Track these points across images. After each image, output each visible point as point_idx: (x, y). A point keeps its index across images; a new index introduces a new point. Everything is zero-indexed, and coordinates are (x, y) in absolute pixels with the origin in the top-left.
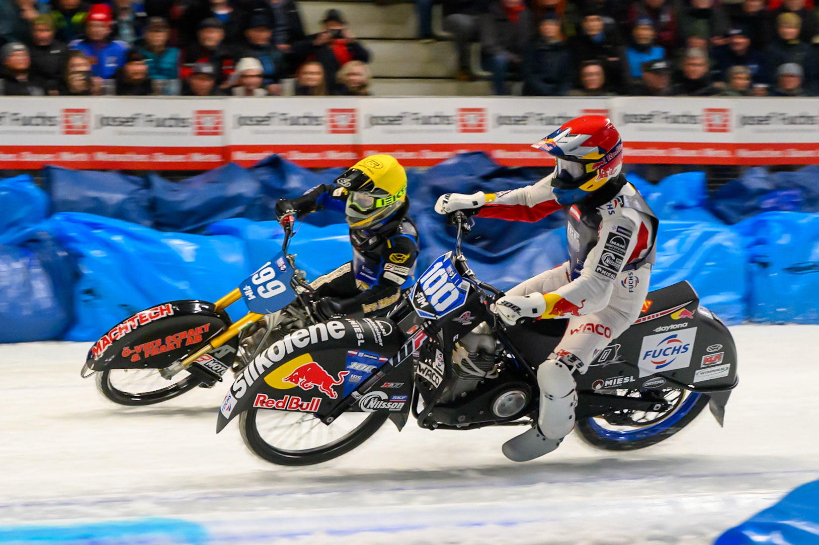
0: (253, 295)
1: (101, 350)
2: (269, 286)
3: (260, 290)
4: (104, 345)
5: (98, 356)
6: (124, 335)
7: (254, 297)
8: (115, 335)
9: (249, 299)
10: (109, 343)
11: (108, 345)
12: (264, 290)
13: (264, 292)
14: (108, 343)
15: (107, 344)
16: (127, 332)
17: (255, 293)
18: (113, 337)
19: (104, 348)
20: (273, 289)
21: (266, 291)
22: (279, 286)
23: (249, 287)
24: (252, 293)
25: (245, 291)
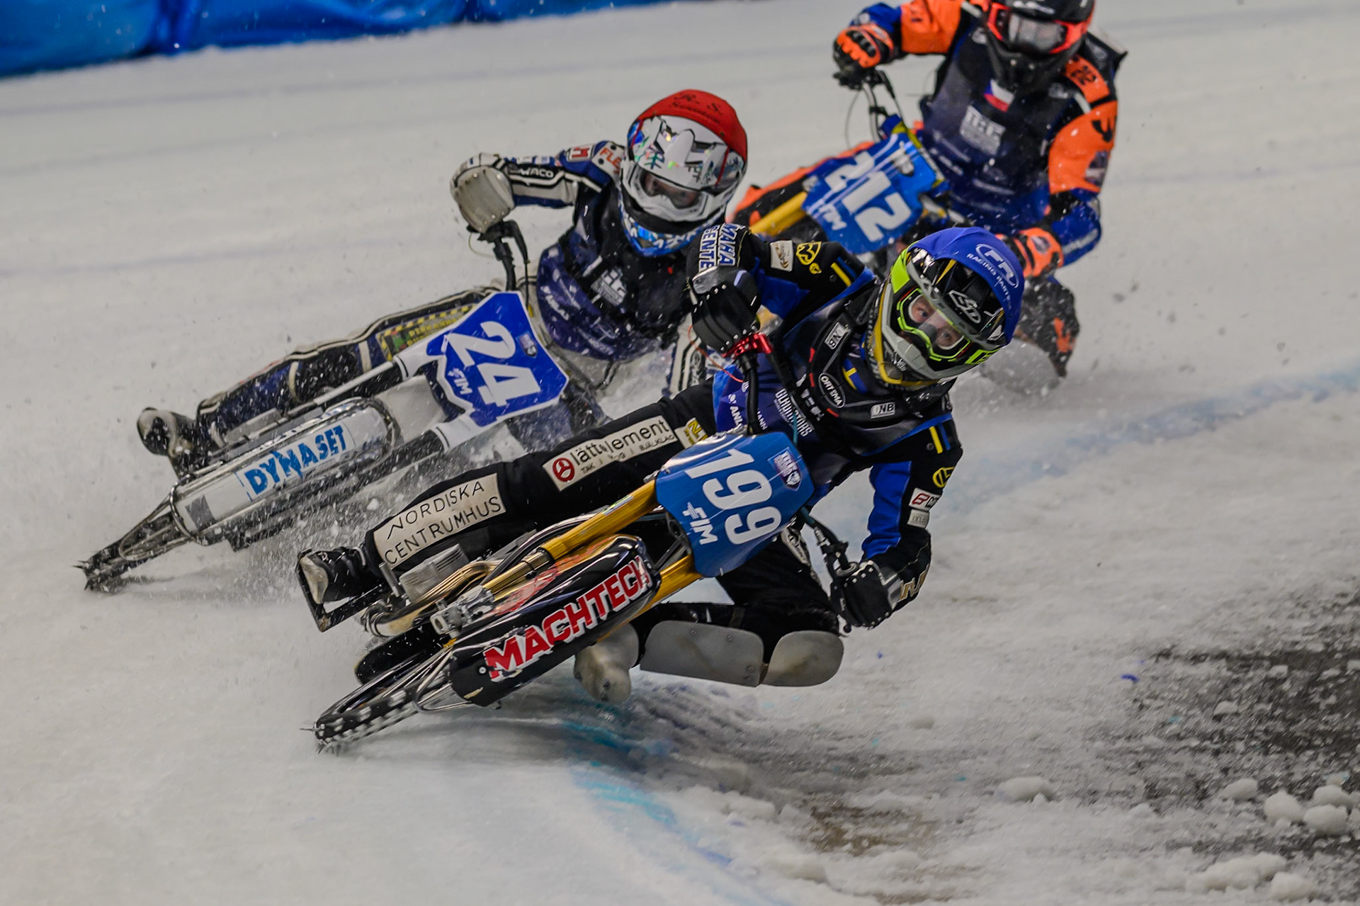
0: (711, 533)
1: (519, 661)
2: (753, 517)
3: (733, 522)
4: (531, 651)
5: (505, 674)
6: (581, 632)
7: (714, 539)
8: (560, 627)
9: (702, 542)
10: (546, 647)
11: (541, 653)
12: (740, 524)
13: (738, 531)
14: (542, 645)
15: (537, 649)
16: (590, 627)
17: (719, 531)
18: (556, 634)
19: (528, 657)
20: (759, 525)
21: (743, 528)
22: (771, 521)
23: (700, 510)
24: (710, 528)
25: (690, 519)
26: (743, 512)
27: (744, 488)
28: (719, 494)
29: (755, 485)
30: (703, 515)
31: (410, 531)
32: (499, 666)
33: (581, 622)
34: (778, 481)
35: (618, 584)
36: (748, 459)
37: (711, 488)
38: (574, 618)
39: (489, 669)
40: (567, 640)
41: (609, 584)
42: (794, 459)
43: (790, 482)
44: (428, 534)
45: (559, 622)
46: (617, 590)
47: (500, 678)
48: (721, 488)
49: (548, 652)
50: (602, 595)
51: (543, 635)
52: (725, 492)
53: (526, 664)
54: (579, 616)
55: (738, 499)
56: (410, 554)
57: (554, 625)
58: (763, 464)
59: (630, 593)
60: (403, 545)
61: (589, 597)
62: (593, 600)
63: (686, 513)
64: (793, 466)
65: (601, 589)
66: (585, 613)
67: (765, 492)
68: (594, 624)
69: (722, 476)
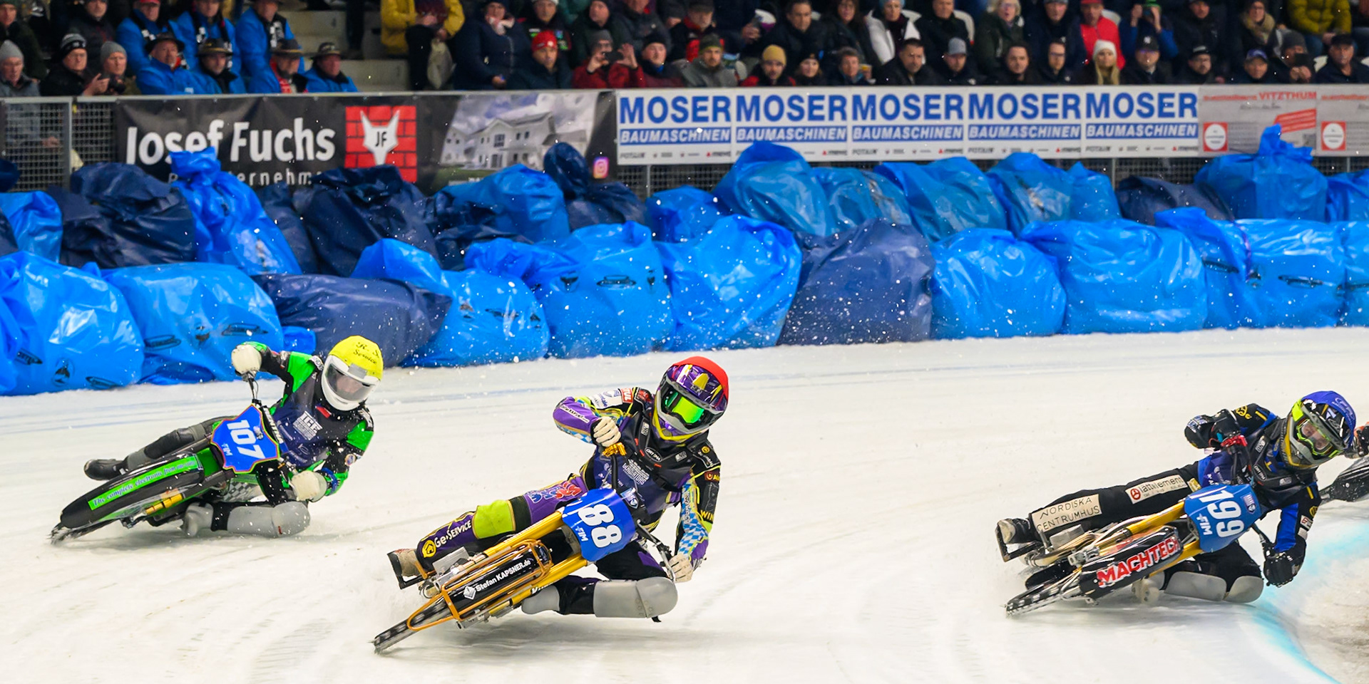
0: (1209, 530)
1: (1114, 579)
2: (1231, 524)
3: (1220, 526)
4: (1120, 574)
5: (1107, 584)
6: (1145, 567)
7: (1211, 533)
8: (1135, 564)
9: (1205, 534)
10: (1128, 573)
11: (1125, 575)
12: (1224, 527)
13: (1223, 530)
14: (1126, 572)
15: (1123, 573)
16: (1148, 566)
17: (1213, 528)
18: (1133, 567)
19: (1119, 577)
20: (1233, 528)
21: (1225, 530)
22: (1238, 527)
23: (1205, 518)
24: (1209, 527)
25: (1200, 521)
26: (1226, 521)
27: (1227, 510)
28: (1215, 511)
29: (1233, 509)
30: (1207, 520)
31: (1051, 518)
32: (1104, 580)
33: (1146, 562)
34: (1244, 506)
35: (1164, 546)
36: (1231, 496)
37: (1211, 508)
38: (1143, 560)
39: (1099, 581)
40: (1138, 571)
41: (1160, 545)
42: (1254, 499)
43: (1250, 509)
44: (1060, 520)
45: (1135, 561)
46: (1164, 549)
47: (1103, 586)
48: (1216, 508)
49: (1129, 575)
50: (1157, 550)
51: (1127, 567)
52: (1218, 510)
53: (1117, 580)
54: (1145, 559)
55: (1224, 515)
56: (1050, 528)
57: (1132, 563)
58: (1239, 499)
59: (1170, 551)
60: (1047, 524)
61: (1150, 551)
62: (1152, 553)
63: (1198, 519)
64: (1252, 502)
65: (1156, 548)
66: (1147, 558)
67: (1238, 513)
68: (1151, 564)
69: (1218, 503)
